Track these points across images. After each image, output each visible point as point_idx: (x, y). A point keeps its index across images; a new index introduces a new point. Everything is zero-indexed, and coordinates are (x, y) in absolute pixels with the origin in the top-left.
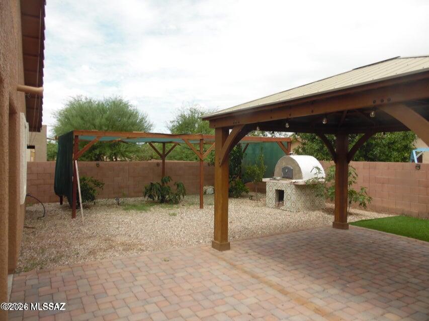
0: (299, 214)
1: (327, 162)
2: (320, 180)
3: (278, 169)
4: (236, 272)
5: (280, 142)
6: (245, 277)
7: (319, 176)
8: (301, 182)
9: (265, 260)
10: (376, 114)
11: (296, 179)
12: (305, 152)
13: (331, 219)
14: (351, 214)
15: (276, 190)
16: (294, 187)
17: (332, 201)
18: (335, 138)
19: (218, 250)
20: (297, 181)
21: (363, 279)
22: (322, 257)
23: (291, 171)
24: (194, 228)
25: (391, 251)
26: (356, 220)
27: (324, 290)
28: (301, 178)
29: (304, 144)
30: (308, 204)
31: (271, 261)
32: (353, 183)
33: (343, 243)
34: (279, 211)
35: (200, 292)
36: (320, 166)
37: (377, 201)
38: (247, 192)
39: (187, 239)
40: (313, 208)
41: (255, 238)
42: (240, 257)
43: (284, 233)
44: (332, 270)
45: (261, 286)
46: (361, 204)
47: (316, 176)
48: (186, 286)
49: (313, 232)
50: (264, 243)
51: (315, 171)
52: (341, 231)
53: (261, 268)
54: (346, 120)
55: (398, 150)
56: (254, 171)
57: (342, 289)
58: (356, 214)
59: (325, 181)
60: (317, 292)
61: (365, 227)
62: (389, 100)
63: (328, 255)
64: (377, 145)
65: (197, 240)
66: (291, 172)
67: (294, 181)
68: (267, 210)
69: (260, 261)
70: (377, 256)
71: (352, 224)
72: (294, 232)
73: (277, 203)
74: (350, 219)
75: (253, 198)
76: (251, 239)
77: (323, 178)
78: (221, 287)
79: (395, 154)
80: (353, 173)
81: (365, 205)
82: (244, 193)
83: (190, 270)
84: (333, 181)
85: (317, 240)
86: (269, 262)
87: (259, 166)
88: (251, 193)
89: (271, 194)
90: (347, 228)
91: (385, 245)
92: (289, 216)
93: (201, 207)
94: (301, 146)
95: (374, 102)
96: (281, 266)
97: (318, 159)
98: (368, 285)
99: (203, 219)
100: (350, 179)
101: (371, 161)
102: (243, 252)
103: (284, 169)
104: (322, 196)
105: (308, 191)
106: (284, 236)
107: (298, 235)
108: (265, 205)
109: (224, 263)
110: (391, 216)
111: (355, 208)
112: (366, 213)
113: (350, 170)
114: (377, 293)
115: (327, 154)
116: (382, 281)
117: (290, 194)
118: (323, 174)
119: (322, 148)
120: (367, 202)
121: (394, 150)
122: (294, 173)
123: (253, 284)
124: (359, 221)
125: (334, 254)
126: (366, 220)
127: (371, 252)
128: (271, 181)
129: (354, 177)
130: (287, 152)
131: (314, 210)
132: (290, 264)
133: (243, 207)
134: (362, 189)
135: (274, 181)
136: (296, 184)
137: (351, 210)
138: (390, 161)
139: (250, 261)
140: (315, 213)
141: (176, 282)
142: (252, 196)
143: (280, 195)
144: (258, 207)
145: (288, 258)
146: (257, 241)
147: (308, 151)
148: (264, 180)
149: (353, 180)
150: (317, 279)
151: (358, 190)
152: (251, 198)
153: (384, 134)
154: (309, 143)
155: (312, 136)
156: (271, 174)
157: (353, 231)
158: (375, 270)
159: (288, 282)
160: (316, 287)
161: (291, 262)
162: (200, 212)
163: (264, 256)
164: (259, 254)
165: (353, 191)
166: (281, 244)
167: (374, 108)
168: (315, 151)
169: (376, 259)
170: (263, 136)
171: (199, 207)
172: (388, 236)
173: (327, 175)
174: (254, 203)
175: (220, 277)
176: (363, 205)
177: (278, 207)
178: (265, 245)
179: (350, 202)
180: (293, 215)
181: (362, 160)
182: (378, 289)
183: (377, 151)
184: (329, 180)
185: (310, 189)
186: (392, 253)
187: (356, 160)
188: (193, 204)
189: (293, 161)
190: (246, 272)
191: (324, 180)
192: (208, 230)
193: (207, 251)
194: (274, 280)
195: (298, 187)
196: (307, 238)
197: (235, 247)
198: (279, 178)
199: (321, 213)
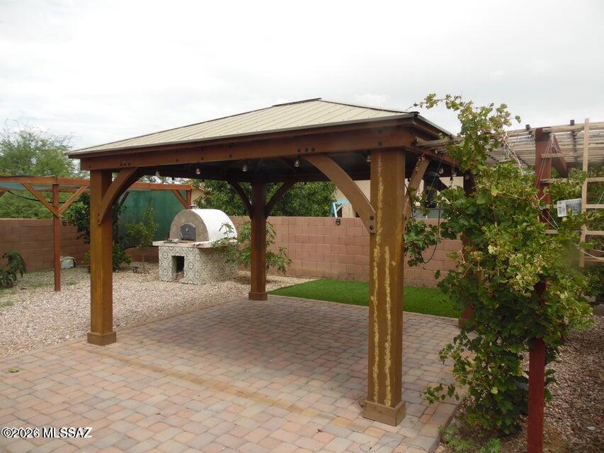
0: (204, 287)
1: (240, 218)
2: (231, 241)
3: (174, 229)
4: (130, 368)
5: (176, 191)
6: (145, 372)
7: (231, 235)
8: (207, 244)
9: (168, 348)
10: (300, 163)
11: (200, 241)
12: (209, 204)
13: (246, 289)
14: (269, 282)
15: (174, 257)
16: (197, 251)
17: (246, 266)
18: (250, 187)
19: (98, 344)
20: (201, 243)
21: (286, 351)
22: (240, 335)
23: (193, 230)
24: (51, 319)
25: (313, 318)
26: (275, 288)
27: (246, 370)
28: (206, 239)
29: (207, 193)
30: (216, 274)
31: (177, 348)
32: (270, 244)
33: (262, 317)
34: (178, 285)
35: (82, 403)
36: (231, 223)
37: (297, 265)
38: (129, 262)
39: (41, 336)
40: (223, 277)
41: (149, 323)
42: (132, 350)
43: (188, 313)
44: (252, 348)
45: (167, 379)
46: (279, 269)
47: (226, 236)
48: (57, 400)
49: (225, 307)
50: (162, 327)
51: (225, 229)
52: (259, 303)
53: (165, 359)
54: (263, 164)
55: (318, 203)
56: (139, 232)
57: (264, 366)
58: (275, 281)
59: (238, 242)
60: (238, 374)
61: (285, 295)
62: (313, 150)
63: (246, 332)
64: (296, 195)
65: (61, 336)
66: (192, 232)
67: (197, 243)
68: (162, 286)
69: (163, 350)
70: (300, 326)
71: (271, 293)
72: (201, 309)
73: (175, 274)
74: (269, 288)
75: (139, 270)
76: (144, 325)
77: (234, 238)
78: (112, 391)
79: (316, 207)
80: (271, 231)
81: (284, 269)
82: (123, 264)
83: (59, 378)
84: (247, 242)
85: (232, 316)
86: (173, 350)
87: (147, 223)
88: (134, 264)
89: (166, 262)
90: (266, 299)
91: (307, 312)
92: (192, 290)
93: (57, 288)
94: (204, 196)
95: (299, 151)
96: (192, 352)
97: (227, 214)
98: (292, 357)
99: (64, 305)
100: (268, 238)
101: (289, 216)
102: (136, 342)
103: (183, 228)
104: (234, 261)
105: (216, 256)
106: (189, 315)
107: (208, 313)
108: (157, 278)
109: (111, 361)
110: (311, 280)
111: (273, 274)
112: (286, 279)
113: (268, 227)
114: (301, 364)
115: (239, 207)
116: (305, 350)
117: (193, 261)
118: (235, 234)
119: (232, 199)
120: (286, 266)
121: (314, 201)
122: (197, 233)
123: (157, 379)
124: (278, 289)
125: (253, 330)
126: (285, 288)
127: (293, 322)
128: (166, 245)
129: (272, 236)
130: (187, 205)
131: (224, 281)
132: (202, 348)
133: (124, 283)
134: (280, 250)
135: (170, 245)
136: (200, 247)
137: (269, 277)
138: (311, 216)
139: (148, 352)
140: (226, 283)
141: (38, 398)
142: (136, 268)
143: (179, 263)
144: (148, 281)
145: (198, 342)
146: (153, 326)
147: (215, 203)
148: (155, 244)
149: (271, 239)
150: (237, 359)
151: (276, 252)
152: (135, 270)
153: (305, 184)
154: (216, 193)
155: (219, 183)
156: (164, 235)
157: (272, 301)
158: (298, 340)
159: (202, 369)
160: (236, 369)
161: (203, 346)
162: (57, 296)
163: (167, 343)
164: (159, 342)
165: (270, 253)
166: (187, 326)
167: (299, 157)
168: (223, 204)
169: (298, 329)
170: (148, 182)
171: (53, 289)
172: (309, 303)
173: (240, 234)
174: (140, 277)
175: (107, 378)
176: (282, 270)
177: (176, 280)
178: (166, 329)
179: (268, 267)
180: (197, 288)
181: (280, 215)
182: (302, 359)
183: (296, 203)
184: (242, 241)
185: (219, 253)
186: (314, 320)
187: (273, 215)
188: (40, 285)
189: (196, 216)
190: (144, 366)
191: (235, 241)
192: (75, 320)
193: (81, 349)
194: (184, 369)
195: (203, 251)
196: (219, 315)
197: (123, 338)
198: (176, 240)
199: (234, 283)
